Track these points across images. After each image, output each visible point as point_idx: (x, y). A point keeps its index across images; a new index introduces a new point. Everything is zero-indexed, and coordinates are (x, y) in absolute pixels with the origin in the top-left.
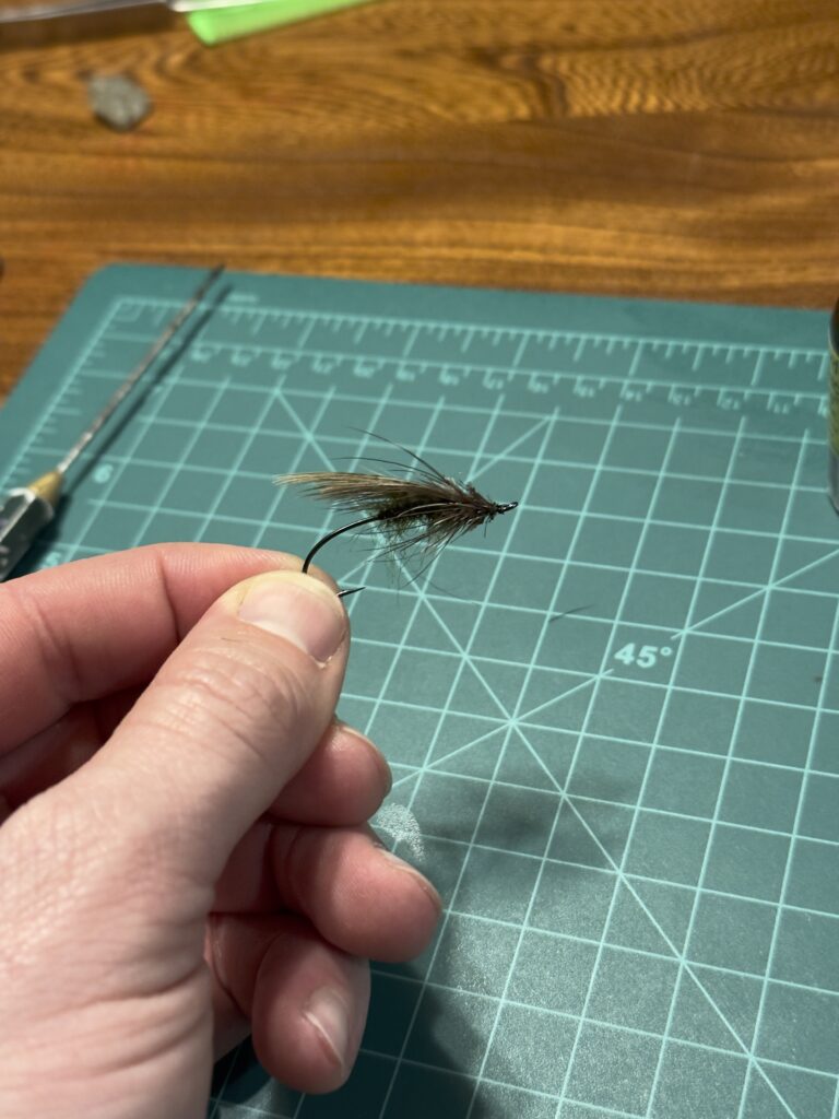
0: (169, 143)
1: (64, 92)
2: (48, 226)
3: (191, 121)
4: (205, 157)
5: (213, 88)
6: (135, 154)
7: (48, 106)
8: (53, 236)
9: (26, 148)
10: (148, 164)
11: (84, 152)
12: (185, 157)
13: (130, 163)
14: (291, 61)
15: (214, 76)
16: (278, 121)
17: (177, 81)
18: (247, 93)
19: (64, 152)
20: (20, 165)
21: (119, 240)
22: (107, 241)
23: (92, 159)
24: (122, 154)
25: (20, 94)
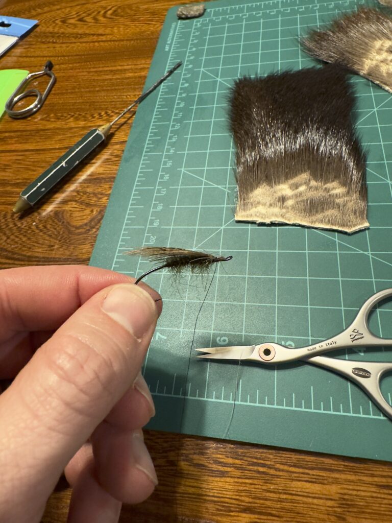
0: (109, 37)
1: (75, 26)
2: (71, 65)
3: (115, 30)
5: (122, 20)
6: (99, 42)
7: (70, 30)
8: (72, 68)
9: (62, 43)
10: (102, 44)
11: (81, 43)
14: (147, 9)
15: (122, 16)
16: (144, 28)
17: (110, 18)
18: (133, 21)
19: (75, 43)
20: (61, 48)
21: (94, 68)
22: (90, 68)
23: (84, 44)
24: (94, 42)
25: (60, 27)
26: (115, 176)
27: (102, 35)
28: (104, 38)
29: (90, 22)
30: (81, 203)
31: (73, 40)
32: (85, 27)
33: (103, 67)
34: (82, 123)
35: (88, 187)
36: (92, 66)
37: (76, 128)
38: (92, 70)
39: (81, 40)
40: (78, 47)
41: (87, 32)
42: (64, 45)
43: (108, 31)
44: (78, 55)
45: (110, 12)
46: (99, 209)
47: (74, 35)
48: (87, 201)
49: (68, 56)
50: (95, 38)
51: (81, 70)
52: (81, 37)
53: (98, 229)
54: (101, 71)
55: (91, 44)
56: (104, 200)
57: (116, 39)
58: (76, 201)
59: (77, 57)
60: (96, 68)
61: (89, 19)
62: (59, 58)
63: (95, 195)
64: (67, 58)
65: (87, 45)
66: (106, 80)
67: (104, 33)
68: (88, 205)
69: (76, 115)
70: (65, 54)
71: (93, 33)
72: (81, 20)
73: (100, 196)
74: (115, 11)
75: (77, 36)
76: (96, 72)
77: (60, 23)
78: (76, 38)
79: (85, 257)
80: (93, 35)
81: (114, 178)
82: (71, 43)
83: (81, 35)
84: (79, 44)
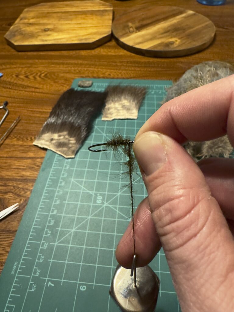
0: (41, 91)
1: (23, 80)
2: (18, 105)
3: (45, 87)
4: (47, 93)
5: (49, 81)
6: (35, 92)
7: (20, 82)
8: (19, 107)
9: (15, 90)
10: (37, 94)
11: (25, 91)
12: (44, 93)
13: (34, 93)
14: (63, 77)
15: (49, 79)
16: (60, 88)
17: (43, 79)
18: (55, 82)
19: (22, 91)
20: (14, 93)
21: (31, 108)
22: (29, 108)
23: (27, 93)
24: (32, 92)
25: (15, 79)
26: (36, 178)
27: (37, 88)
28: (38, 90)
29: (32, 79)
30: (15, 194)
31: (21, 89)
32: (29, 82)
33: (36, 109)
34: (21, 143)
35: (20, 184)
36: (30, 107)
37: (17, 145)
38: (30, 109)
39: (26, 90)
40: (23, 93)
41: (29, 85)
42: (16, 91)
43: (41, 86)
44: (23, 99)
45: (43, 75)
46: (25, 199)
47: (22, 86)
48: (19, 193)
49: (17, 98)
50: (33, 90)
51: (24, 108)
52: (26, 88)
53: (23, 212)
54: (34, 111)
55: (31, 93)
56: (28, 193)
57: (45, 92)
58: (12, 192)
59: (22, 100)
60: (32, 108)
61: (31, 77)
62: (12, 99)
63: (24, 189)
64: (16, 100)
65: (29, 93)
66: (37, 117)
67: (38, 87)
68: (19, 196)
69: (18, 137)
70: (16, 97)
71: (33, 86)
72: (27, 77)
73: (26, 191)
74: (46, 75)
75: (23, 86)
76: (32, 111)
77: (15, 77)
78: (23, 87)
79: (14, 229)
80: (33, 87)
81: (35, 180)
82: (20, 90)
83: (26, 86)
84: (24, 92)
